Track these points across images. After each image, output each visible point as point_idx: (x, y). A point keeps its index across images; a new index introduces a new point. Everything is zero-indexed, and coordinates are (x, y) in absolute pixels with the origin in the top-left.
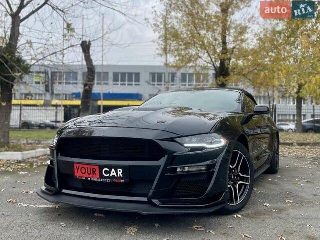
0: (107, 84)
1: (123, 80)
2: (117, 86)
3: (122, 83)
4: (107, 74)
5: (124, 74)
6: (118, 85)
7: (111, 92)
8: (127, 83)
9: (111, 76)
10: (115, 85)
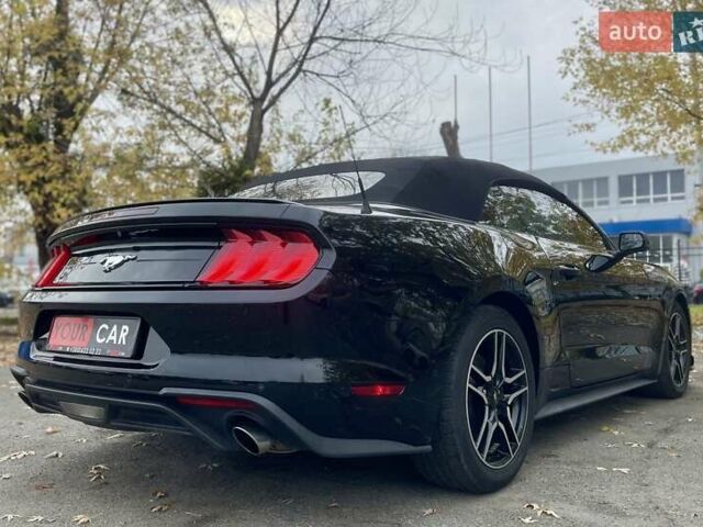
0: (606, 203)
1: (643, 190)
2: (627, 205)
3: (641, 197)
4: (603, 181)
5: (642, 178)
6: (631, 202)
7: (616, 220)
8: (651, 196)
9: (614, 185)
10: (623, 202)
